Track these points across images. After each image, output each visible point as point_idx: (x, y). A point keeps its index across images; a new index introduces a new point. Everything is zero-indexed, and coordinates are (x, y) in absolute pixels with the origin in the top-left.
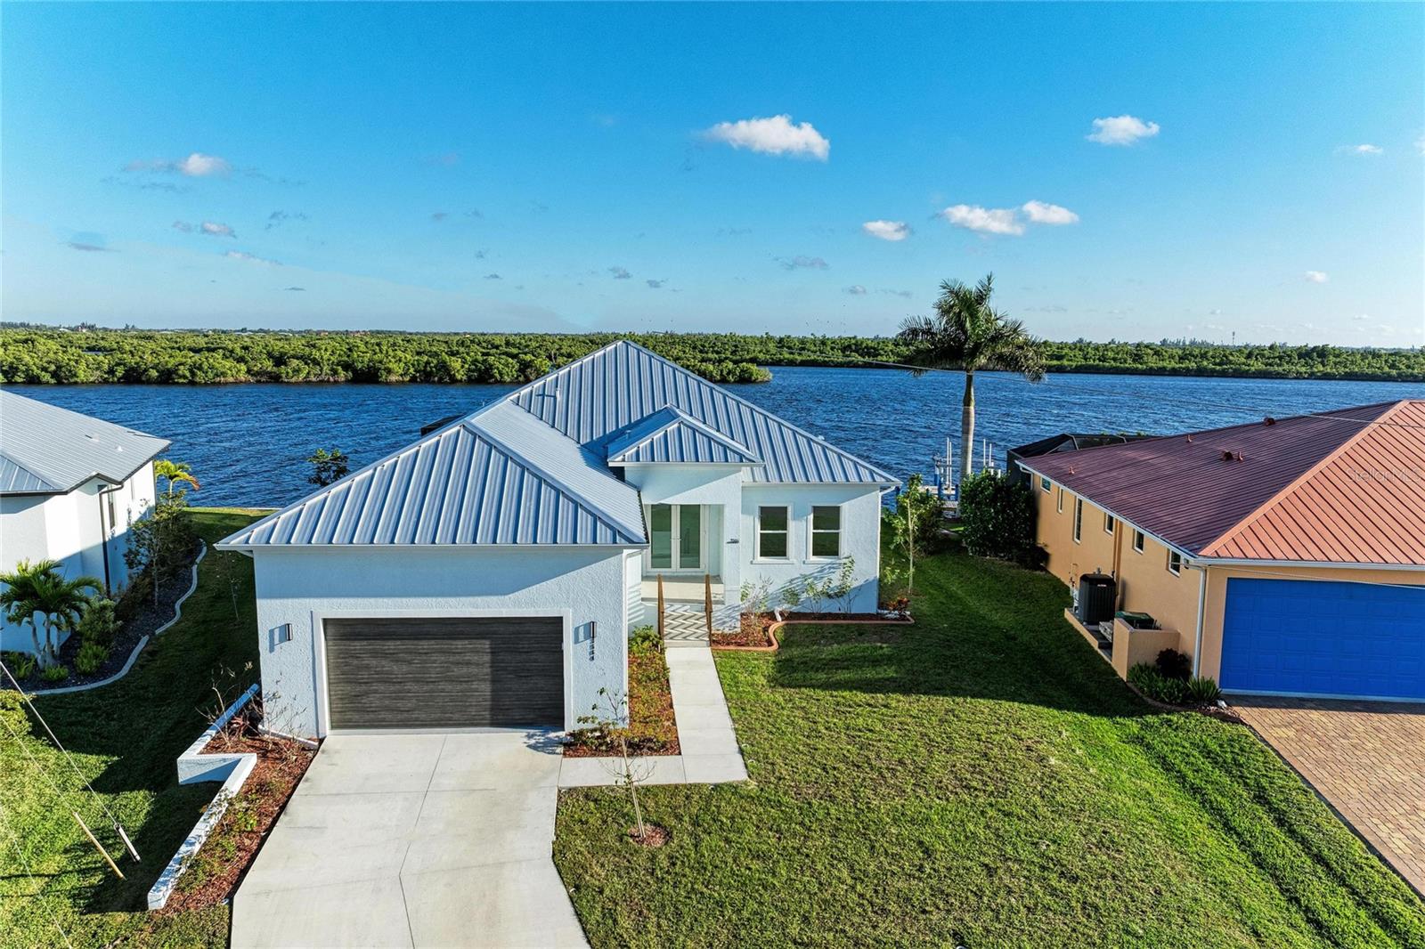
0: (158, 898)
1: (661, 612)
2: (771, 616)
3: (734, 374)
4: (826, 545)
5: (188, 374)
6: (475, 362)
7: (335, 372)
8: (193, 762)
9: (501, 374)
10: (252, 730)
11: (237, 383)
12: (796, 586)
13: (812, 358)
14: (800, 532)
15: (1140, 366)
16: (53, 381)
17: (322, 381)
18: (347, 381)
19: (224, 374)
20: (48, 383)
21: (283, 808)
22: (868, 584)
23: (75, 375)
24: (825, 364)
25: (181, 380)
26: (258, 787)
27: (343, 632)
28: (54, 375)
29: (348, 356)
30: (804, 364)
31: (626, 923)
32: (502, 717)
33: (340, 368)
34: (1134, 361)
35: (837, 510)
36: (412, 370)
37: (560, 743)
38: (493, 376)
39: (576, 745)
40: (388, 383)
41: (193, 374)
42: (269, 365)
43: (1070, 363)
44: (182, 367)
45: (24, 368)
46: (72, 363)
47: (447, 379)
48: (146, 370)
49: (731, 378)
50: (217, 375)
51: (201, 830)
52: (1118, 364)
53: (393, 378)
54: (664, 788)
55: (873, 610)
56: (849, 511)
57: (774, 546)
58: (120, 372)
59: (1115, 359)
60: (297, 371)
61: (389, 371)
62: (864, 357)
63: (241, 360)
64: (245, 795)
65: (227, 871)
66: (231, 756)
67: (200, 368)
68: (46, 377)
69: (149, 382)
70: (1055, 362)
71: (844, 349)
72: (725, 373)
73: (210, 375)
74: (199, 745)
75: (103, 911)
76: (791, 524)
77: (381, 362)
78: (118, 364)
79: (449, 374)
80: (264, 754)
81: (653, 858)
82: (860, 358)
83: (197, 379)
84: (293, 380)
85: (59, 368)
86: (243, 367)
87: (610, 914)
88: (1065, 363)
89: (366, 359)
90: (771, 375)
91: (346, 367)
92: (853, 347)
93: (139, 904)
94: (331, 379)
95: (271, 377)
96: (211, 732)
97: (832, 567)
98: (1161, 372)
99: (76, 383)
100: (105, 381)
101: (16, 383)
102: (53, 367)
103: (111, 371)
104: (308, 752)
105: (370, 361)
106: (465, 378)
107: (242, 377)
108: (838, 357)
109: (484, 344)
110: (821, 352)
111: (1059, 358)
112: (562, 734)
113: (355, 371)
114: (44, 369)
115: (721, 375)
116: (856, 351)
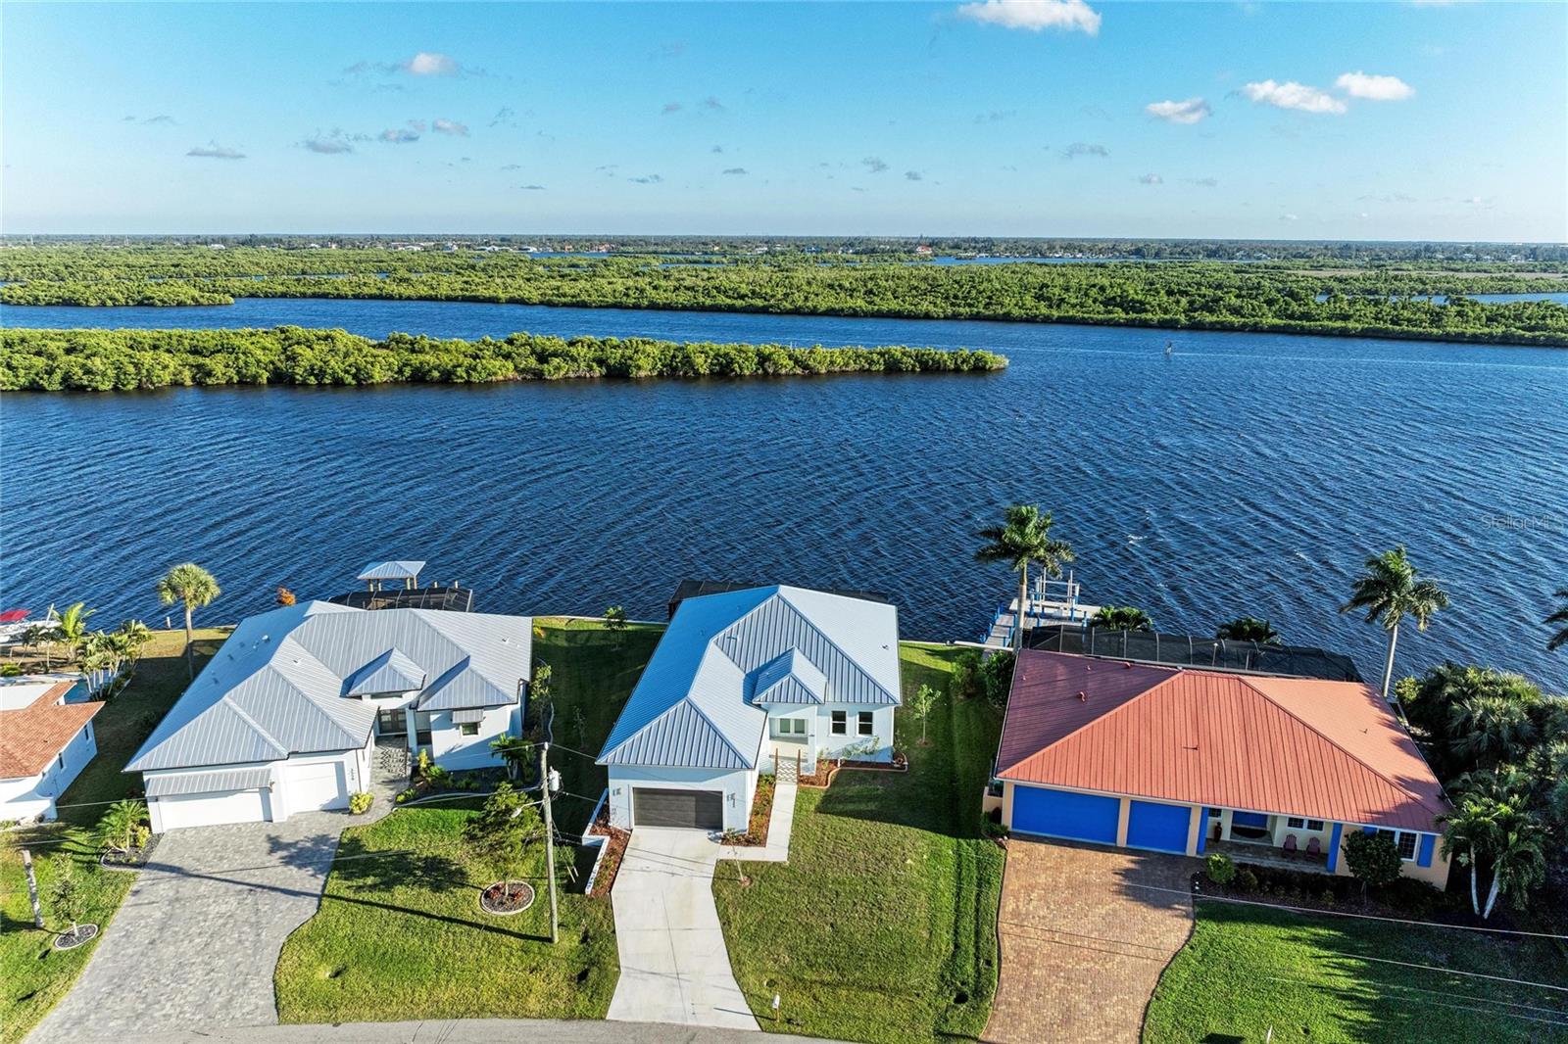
0: (588, 890)
1: (777, 764)
2: (835, 762)
3: (969, 362)
4: (866, 729)
5: (465, 375)
6: (717, 356)
7: (591, 368)
8: (587, 838)
9: (741, 368)
10: (606, 825)
11: (506, 381)
12: (849, 748)
13: (1071, 314)
14: (852, 723)
15: (1435, 331)
16: (354, 382)
17: (579, 377)
18: (602, 376)
19: (495, 374)
20: (350, 384)
21: (622, 860)
22: (887, 749)
23: (372, 377)
24: (1083, 322)
25: (459, 381)
26: (611, 852)
27: (640, 792)
28: (355, 376)
29: (602, 350)
30: (1061, 321)
31: (730, 911)
32: (700, 824)
33: (594, 364)
34: (1432, 322)
35: (871, 714)
36: (659, 365)
37: (720, 838)
38: (733, 370)
39: (725, 840)
40: (638, 380)
41: (469, 375)
42: (533, 362)
43: (1357, 325)
44: (459, 369)
45: (330, 371)
46: (369, 366)
47: (691, 374)
48: (430, 371)
49: (965, 367)
50: (489, 375)
51: (596, 868)
52: (1411, 328)
53: (642, 374)
54: (754, 862)
55: (889, 760)
56: (877, 715)
57: (839, 728)
58: (408, 371)
59: (1409, 321)
60: (558, 368)
61: (639, 368)
62: (1127, 313)
63: (507, 356)
64: (607, 854)
65: (606, 883)
66: (601, 837)
67: (475, 369)
68: (349, 379)
69: (433, 383)
70: (1339, 324)
71: (1108, 302)
72: (959, 362)
73: (484, 375)
74: (587, 831)
75: (572, 893)
76: (847, 718)
77: (631, 358)
78: (405, 365)
79: (693, 369)
80: (611, 835)
81: (744, 890)
82: (1123, 315)
83: (473, 379)
84: (555, 377)
85: (358, 370)
86: (511, 366)
87: (726, 908)
88: (1351, 325)
89: (618, 355)
90: (1008, 361)
91: (601, 362)
92: (1118, 299)
93: (582, 892)
94: (588, 375)
95: (535, 374)
96: (590, 824)
97: (867, 741)
98: (1458, 339)
99: (372, 383)
100: (395, 382)
101: (325, 384)
102: (354, 371)
103: (400, 371)
104: (628, 836)
105: (622, 356)
106: (707, 372)
107: (511, 374)
108: (1098, 312)
109: (731, 293)
110: (1082, 307)
111: (1346, 317)
112: (722, 834)
113: (608, 367)
114: (347, 372)
115: (956, 363)
116: (1120, 305)
